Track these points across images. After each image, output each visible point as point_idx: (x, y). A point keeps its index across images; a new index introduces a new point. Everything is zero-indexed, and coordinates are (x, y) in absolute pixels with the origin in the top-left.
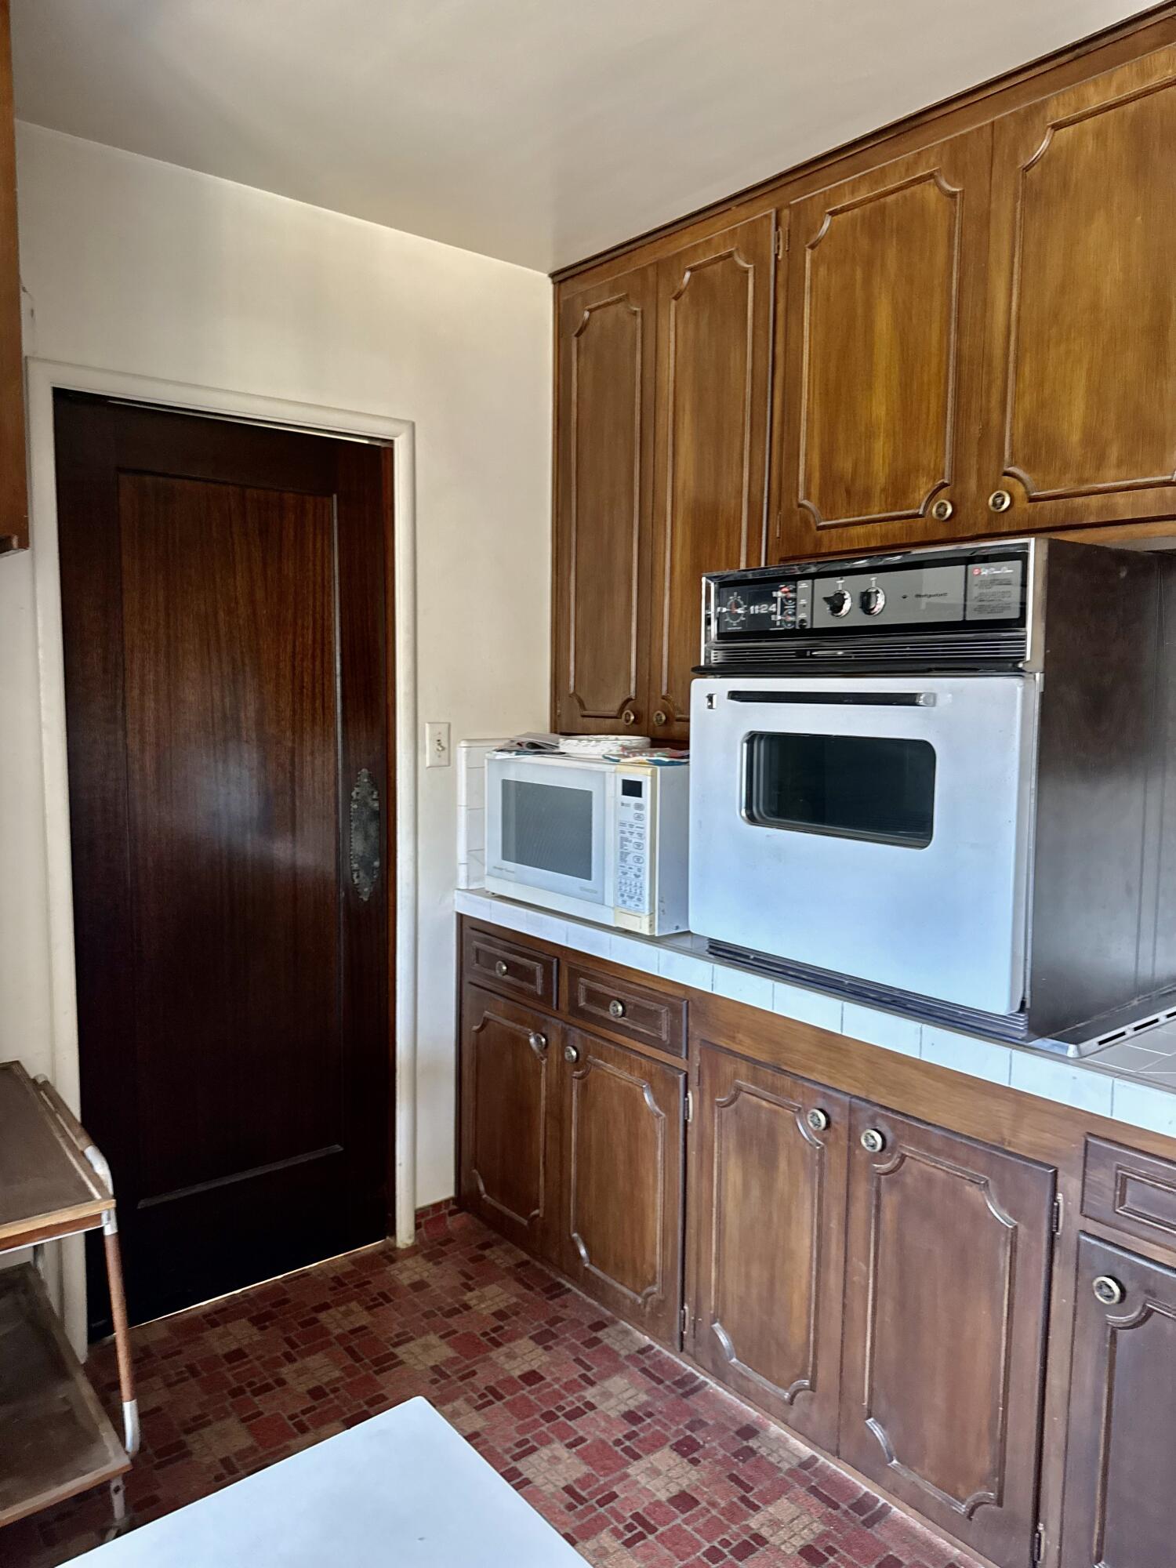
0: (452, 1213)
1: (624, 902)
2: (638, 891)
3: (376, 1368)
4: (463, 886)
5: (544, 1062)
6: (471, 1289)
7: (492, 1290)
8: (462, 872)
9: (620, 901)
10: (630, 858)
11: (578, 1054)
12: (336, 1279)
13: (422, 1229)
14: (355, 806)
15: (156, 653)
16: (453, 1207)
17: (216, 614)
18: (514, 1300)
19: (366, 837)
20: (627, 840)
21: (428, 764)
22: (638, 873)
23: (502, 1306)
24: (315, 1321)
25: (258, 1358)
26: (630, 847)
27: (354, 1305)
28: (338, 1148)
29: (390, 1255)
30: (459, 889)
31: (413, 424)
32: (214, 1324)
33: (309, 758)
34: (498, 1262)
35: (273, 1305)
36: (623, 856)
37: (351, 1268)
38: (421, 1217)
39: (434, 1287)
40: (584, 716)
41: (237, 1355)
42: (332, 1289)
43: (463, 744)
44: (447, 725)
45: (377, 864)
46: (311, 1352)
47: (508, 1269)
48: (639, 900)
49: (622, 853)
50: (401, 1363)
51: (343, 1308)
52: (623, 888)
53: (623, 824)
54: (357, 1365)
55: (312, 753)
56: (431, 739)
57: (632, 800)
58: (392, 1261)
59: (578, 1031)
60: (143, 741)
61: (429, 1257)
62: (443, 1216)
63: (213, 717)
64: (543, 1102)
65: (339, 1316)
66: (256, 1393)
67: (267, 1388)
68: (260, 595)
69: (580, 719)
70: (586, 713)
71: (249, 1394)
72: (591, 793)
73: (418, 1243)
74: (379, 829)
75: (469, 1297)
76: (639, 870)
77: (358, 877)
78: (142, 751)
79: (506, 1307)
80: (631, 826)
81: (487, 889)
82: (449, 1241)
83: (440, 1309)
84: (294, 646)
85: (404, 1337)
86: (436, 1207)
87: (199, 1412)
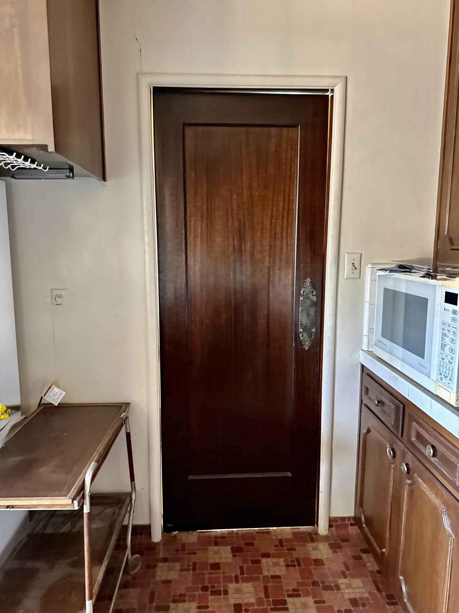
0: (352, 525)
1: (442, 379)
2: (450, 373)
3: (273, 607)
4: (365, 348)
5: (393, 466)
6: (345, 577)
7: (357, 582)
8: (365, 340)
9: (439, 377)
10: (447, 349)
11: (408, 469)
12: (281, 541)
13: (334, 529)
14: (302, 298)
15: (202, 217)
16: (352, 522)
17: (231, 196)
18: (366, 595)
19: (308, 315)
20: (446, 335)
21: (345, 278)
22: (451, 361)
23: (358, 596)
24: (259, 562)
25: (224, 573)
26: (447, 341)
27: (281, 561)
28: (289, 474)
29: (313, 537)
30: (362, 350)
31: (347, 78)
32: (216, 544)
33: (278, 272)
34: (368, 564)
35: (246, 544)
36: (443, 346)
37: (290, 537)
38: (332, 522)
39: (326, 566)
40: (452, 250)
41: (216, 566)
42: (276, 546)
43: (369, 266)
44: (360, 255)
45: (314, 330)
46: (247, 580)
47: (372, 572)
48: (450, 379)
49: (442, 344)
50: (287, 609)
51: (275, 560)
52: (441, 368)
53: (444, 324)
54: (265, 599)
55: (280, 269)
56: (348, 263)
57: (451, 307)
58: (313, 540)
59: (411, 455)
60: (195, 261)
61: (332, 546)
62: (347, 525)
63: (228, 250)
64: (391, 490)
65: (271, 564)
66: (213, 593)
67: (218, 593)
68: (255, 185)
69: (450, 252)
70: (453, 247)
71: (209, 592)
72: (427, 299)
73: (330, 535)
74: (316, 312)
75: (342, 582)
76: (452, 358)
77: (302, 336)
78: (195, 265)
79: (360, 598)
80: (449, 326)
81: (374, 353)
82: (345, 540)
83: (323, 582)
84: (272, 212)
85: (295, 593)
86: (343, 519)
87: (183, 592)
